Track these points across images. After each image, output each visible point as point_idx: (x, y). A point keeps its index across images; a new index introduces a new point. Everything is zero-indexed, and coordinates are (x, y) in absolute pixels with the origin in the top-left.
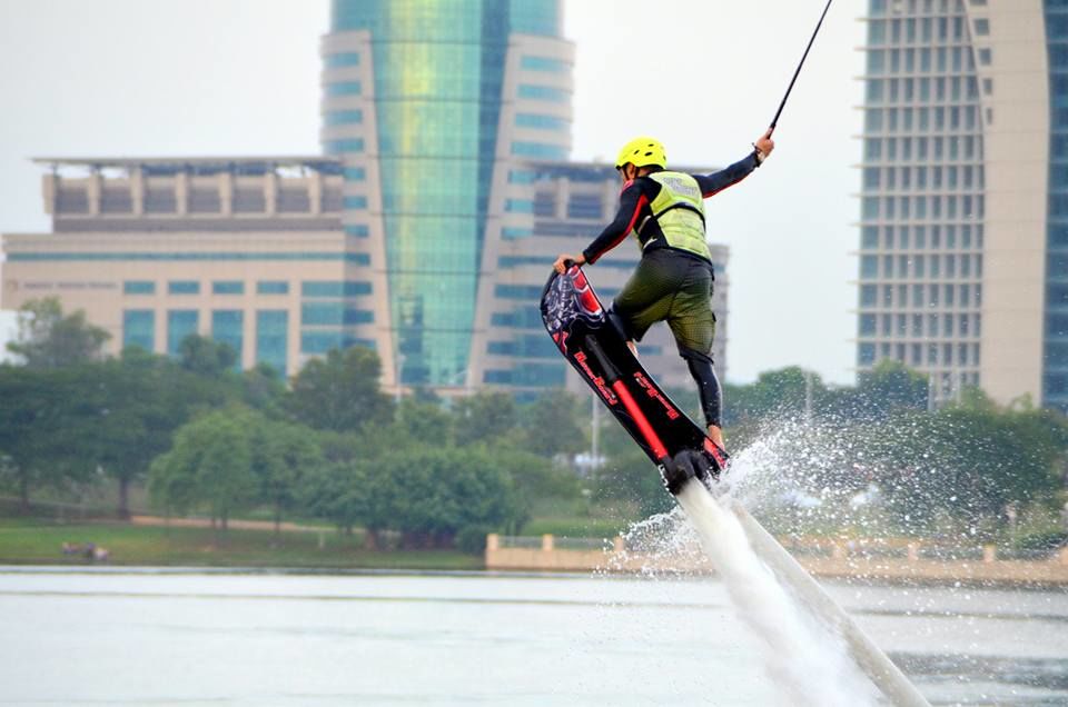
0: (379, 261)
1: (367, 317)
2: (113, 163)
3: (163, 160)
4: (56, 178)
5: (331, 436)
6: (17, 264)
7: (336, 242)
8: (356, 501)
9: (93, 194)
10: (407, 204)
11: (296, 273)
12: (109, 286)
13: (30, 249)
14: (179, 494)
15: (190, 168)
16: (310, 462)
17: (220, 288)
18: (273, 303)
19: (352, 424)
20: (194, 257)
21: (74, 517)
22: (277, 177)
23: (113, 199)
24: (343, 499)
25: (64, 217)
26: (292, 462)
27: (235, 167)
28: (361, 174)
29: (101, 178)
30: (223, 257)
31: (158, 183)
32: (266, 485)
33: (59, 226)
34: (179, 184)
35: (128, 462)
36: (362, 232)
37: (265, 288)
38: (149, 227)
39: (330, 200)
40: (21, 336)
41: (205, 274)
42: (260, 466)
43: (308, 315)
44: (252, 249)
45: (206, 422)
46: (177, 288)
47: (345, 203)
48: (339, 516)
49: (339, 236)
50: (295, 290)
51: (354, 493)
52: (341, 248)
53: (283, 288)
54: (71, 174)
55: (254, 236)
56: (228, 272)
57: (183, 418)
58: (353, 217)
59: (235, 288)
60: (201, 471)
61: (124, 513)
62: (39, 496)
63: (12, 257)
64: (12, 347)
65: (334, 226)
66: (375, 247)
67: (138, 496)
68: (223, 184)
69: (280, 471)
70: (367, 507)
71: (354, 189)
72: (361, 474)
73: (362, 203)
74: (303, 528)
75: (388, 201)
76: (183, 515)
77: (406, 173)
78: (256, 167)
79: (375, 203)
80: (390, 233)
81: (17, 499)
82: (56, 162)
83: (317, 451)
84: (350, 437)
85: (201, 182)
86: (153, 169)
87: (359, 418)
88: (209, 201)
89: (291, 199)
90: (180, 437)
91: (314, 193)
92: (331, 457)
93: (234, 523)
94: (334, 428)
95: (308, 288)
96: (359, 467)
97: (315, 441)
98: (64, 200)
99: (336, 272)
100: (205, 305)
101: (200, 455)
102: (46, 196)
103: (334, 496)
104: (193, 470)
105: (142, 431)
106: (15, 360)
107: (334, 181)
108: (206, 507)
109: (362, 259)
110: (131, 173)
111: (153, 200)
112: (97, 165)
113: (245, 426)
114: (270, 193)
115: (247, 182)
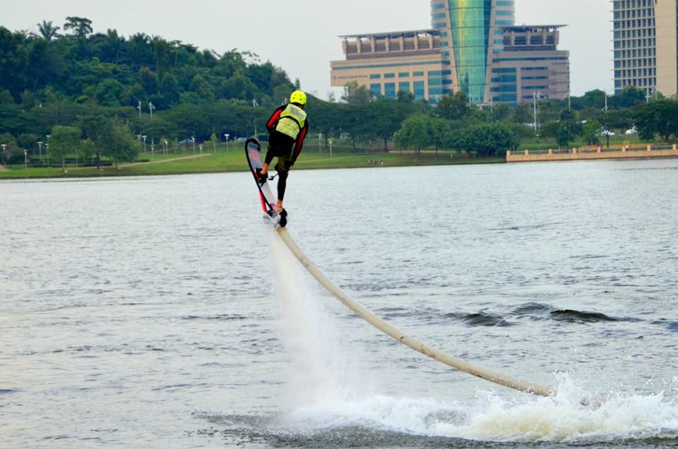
0: (453, 63)
1: (450, 82)
2: (364, 36)
3: (380, 34)
4: (347, 42)
5: (452, 121)
6: (336, 71)
7: (438, 57)
8: (462, 142)
9: (359, 46)
10: (461, 44)
11: (426, 69)
12: (366, 76)
13: (339, 66)
14: (404, 143)
15: (390, 36)
16: (446, 130)
17: (401, 75)
18: (419, 79)
19: (459, 117)
20: (392, 65)
21: (371, 152)
22: (418, 37)
23: (365, 48)
24: (458, 142)
25: (349, 54)
26: (440, 130)
27: (404, 35)
28: (446, 34)
29: (361, 41)
30: (387, 66)
31: (379, 41)
32: (432, 138)
33: (348, 58)
34: (386, 42)
35: (386, 134)
36: (447, 54)
37: (416, 74)
38: (377, 57)
39: (435, 44)
40: (345, 94)
41: (396, 70)
42: (430, 132)
43: (430, 82)
44: (411, 61)
45: (411, 119)
46: (387, 76)
47: (441, 45)
48: (457, 147)
49: (440, 55)
50: (426, 74)
51: (462, 140)
52: (440, 60)
53: (422, 74)
54: (351, 40)
55: (411, 57)
56: (404, 69)
57: (404, 118)
58: (445, 49)
59: (406, 75)
60: (411, 135)
61: (386, 150)
62: (360, 146)
63: (334, 69)
64: (343, 98)
65: (437, 52)
66: (452, 58)
67: (391, 144)
68: (400, 40)
69: (436, 133)
70: (466, 144)
71: (443, 40)
72: (463, 133)
73: (446, 44)
74: (445, 152)
75: (455, 43)
76: (406, 149)
77: (460, 33)
78: (411, 34)
79: (451, 44)
80: (456, 53)
81: (352, 147)
82: (346, 37)
83: (448, 127)
84: (458, 121)
85: (393, 40)
86: (377, 37)
87: (460, 115)
88: (397, 46)
89: (423, 44)
90: (403, 125)
91: (430, 42)
92: (452, 128)
93: (421, 151)
94: (452, 118)
95: (430, 73)
96: (462, 131)
97: (448, 123)
98: (349, 49)
99: (439, 67)
100: (397, 81)
101: (410, 129)
102: (344, 49)
103: (455, 141)
104: (409, 135)
105: (391, 123)
106: (345, 102)
107: (437, 37)
108: (413, 147)
109: (448, 63)
110: (370, 39)
111: (377, 47)
112: (360, 37)
113: (424, 119)
114: (416, 43)
115: (408, 39)
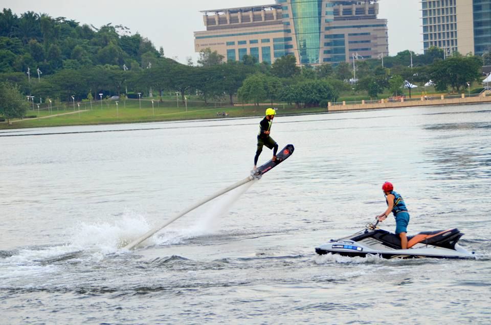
0: (293, 31)
1: (291, 47)
2: (221, 11)
3: (236, 8)
4: (207, 16)
5: (284, 79)
6: (199, 40)
7: (281, 27)
8: (292, 96)
9: (216, 19)
10: (299, 15)
11: (271, 36)
12: (223, 44)
13: (201, 35)
14: (245, 98)
15: (241, 10)
16: (278, 87)
17: (251, 42)
18: (266, 45)
19: (289, 75)
20: (244, 34)
21: (219, 105)
22: (264, 10)
23: (222, 20)
24: (289, 95)
25: (209, 26)
26: (274, 87)
27: (253, 9)
28: (287, 8)
29: (218, 15)
30: (252, 33)
31: (233, 15)
32: (268, 93)
33: (208, 29)
34: (239, 15)
35: (231, 90)
36: (288, 24)
37: (263, 41)
38: (232, 27)
39: (278, 16)
40: (201, 58)
41: (247, 38)
42: (266, 88)
43: (275, 48)
44: (259, 31)
45: (251, 78)
46: (240, 43)
47: (283, 16)
48: (288, 100)
49: (282, 25)
50: (271, 41)
51: (292, 94)
52: (283, 29)
53: (268, 40)
54: (210, 14)
55: (259, 27)
56: (253, 37)
57: (244, 78)
58: (286, 20)
59: (256, 42)
60: (251, 91)
61: (232, 104)
62: (209, 101)
63: (197, 38)
64: (199, 62)
65: (280, 23)
66: (292, 28)
67: (235, 99)
68: (250, 14)
69: (271, 90)
70: (295, 97)
71: (285, 12)
72: (293, 89)
73: (287, 16)
74: (279, 104)
75: (294, 15)
76: (247, 103)
77: (298, 7)
78: (259, 9)
79: (291, 16)
80: (295, 23)
81: (204, 102)
82: (206, 12)
83: (281, 84)
84: (289, 79)
85: (244, 14)
86: (232, 11)
88: (248, 19)
89: (268, 16)
90: (244, 83)
91: (275, 14)
92: (284, 85)
93: (259, 104)
94: (285, 77)
95: (275, 40)
96: (292, 87)
97: (280, 81)
98: (209, 22)
99: (282, 35)
100: (248, 46)
101: (250, 87)
102: (205, 22)
103: (286, 95)
104: (249, 91)
105: (234, 82)
106: (200, 65)
107: (279, 11)
108: (252, 101)
109: (289, 31)
110: (226, 13)
111: (232, 20)
112: (217, 12)
113: (261, 78)
114: (263, 15)
115: (256, 13)
